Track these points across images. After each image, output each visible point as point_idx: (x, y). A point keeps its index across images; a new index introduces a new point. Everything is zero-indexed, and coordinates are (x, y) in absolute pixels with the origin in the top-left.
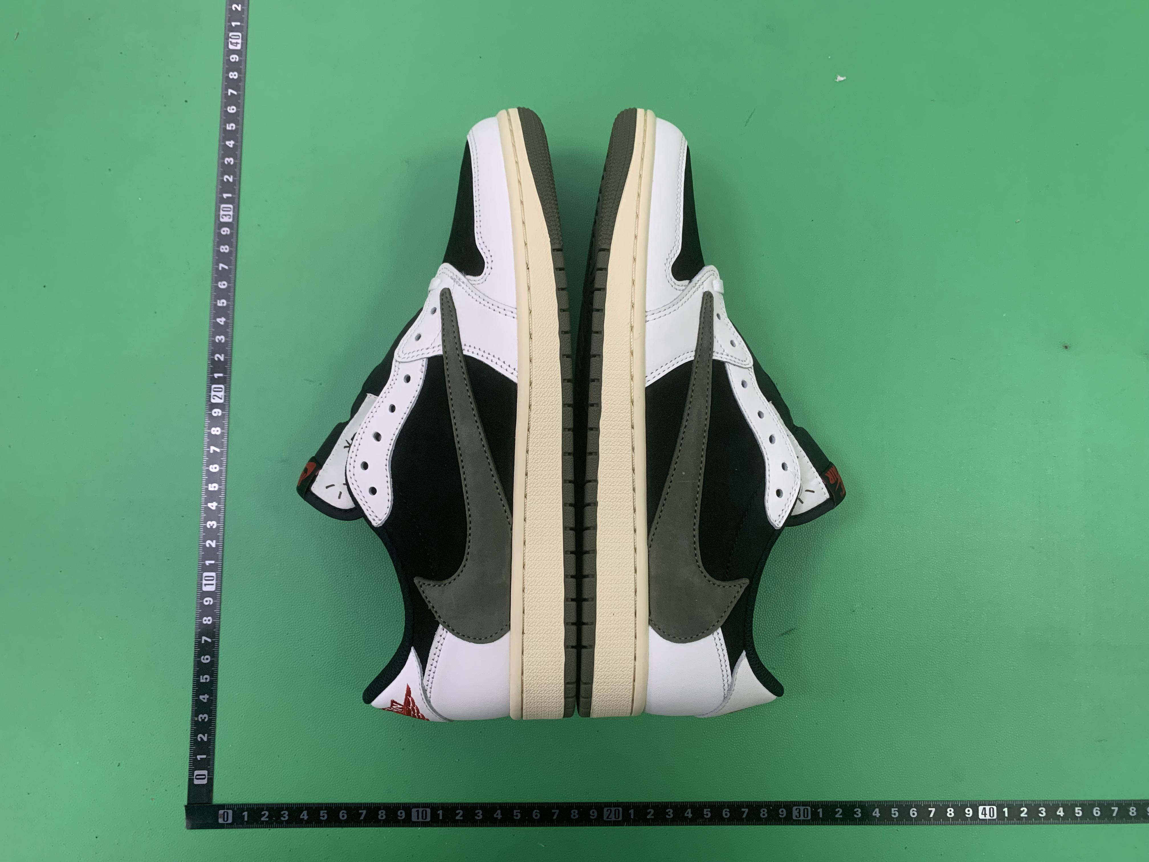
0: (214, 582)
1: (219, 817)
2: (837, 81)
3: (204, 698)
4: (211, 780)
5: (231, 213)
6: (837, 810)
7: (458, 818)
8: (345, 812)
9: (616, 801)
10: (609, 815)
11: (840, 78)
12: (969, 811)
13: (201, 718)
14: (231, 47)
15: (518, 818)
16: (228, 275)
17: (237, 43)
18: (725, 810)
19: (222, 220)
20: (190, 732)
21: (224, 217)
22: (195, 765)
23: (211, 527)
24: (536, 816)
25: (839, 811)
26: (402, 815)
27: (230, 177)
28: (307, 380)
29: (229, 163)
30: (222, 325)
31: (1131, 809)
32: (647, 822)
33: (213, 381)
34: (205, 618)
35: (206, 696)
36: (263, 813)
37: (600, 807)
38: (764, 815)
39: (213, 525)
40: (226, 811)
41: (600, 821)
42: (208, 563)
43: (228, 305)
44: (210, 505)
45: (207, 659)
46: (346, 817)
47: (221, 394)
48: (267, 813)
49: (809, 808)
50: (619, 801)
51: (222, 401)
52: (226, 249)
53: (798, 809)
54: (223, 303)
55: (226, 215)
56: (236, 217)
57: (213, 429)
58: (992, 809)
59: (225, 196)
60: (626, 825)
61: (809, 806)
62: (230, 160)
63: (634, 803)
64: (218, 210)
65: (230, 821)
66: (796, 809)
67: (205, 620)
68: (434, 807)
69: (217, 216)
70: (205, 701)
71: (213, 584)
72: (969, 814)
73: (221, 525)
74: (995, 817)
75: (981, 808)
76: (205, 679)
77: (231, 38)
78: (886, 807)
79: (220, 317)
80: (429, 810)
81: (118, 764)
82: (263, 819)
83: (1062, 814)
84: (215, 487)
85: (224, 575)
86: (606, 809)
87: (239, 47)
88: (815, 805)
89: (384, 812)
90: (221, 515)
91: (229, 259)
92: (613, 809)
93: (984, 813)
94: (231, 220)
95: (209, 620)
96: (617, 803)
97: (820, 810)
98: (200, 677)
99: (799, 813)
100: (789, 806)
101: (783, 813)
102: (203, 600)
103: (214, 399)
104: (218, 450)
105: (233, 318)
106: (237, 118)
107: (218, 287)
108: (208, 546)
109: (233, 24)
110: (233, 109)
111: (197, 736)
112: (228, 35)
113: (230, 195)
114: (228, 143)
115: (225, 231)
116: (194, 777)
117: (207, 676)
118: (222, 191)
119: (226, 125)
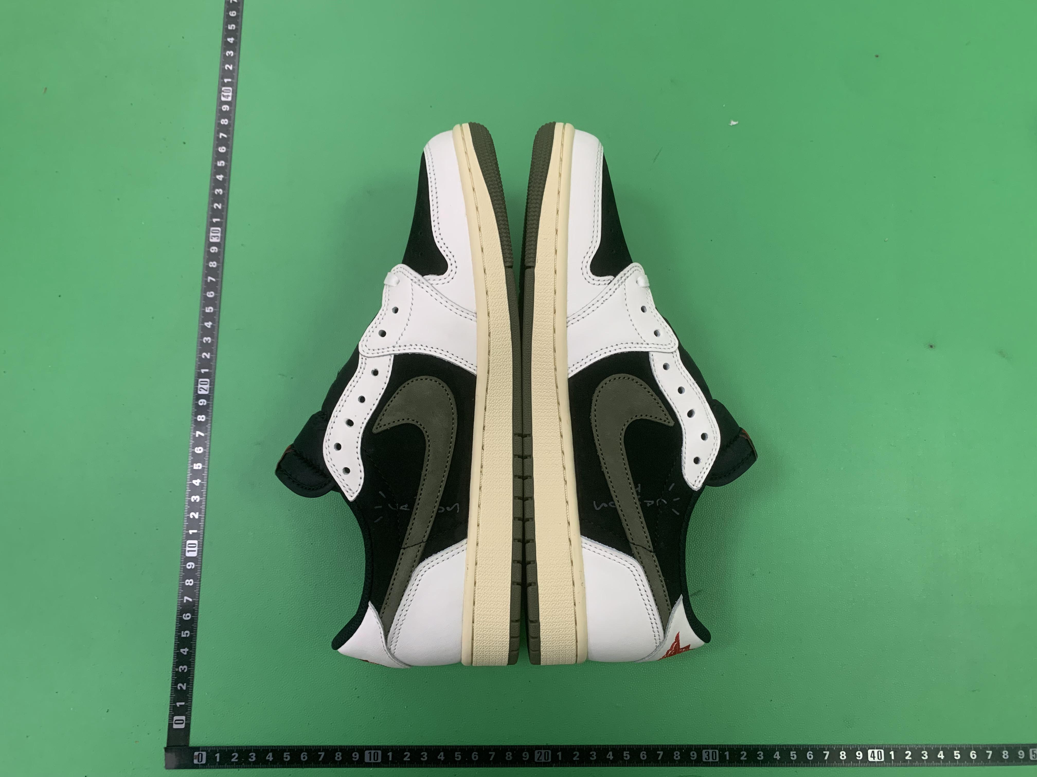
0: (196, 549)
1: (194, 758)
2: (731, 124)
3: (185, 651)
4: (188, 726)
5: (219, 235)
6: (742, 753)
7: (405, 759)
8: (306, 753)
9: (546, 745)
10: (539, 757)
11: (733, 123)
12: (859, 754)
13: (181, 669)
14: (223, 99)
15: (459, 759)
16: (215, 287)
17: (228, 96)
18: (643, 752)
19: (211, 240)
20: (171, 682)
21: (213, 238)
22: (175, 711)
23: (195, 501)
24: (475, 757)
26: (356, 756)
27: (219, 204)
28: (280, 375)
29: (218, 194)
30: (209, 328)
31: (1004, 752)
32: (573, 764)
33: (200, 375)
34: (187, 580)
35: (186, 650)
36: (233, 755)
37: (531, 749)
38: (677, 757)
39: (197, 499)
40: (200, 752)
41: (531, 763)
42: (191, 532)
43: (214, 311)
44: (194, 482)
45: (188, 616)
46: (306, 758)
47: (207, 387)
48: (237, 755)
49: (717, 751)
50: (548, 745)
51: (207, 393)
52: (214, 264)
54: (210, 310)
56: (223, 238)
57: (199, 416)
58: (879, 752)
59: (215, 220)
60: (555, 766)
61: (717, 749)
62: (220, 191)
63: (562, 746)
64: (208, 232)
65: (204, 762)
66: (706, 752)
67: (188, 582)
68: (385, 750)
69: (208, 237)
70: (185, 654)
71: (195, 551)
72: (859, 757)
73: (204, 499)
74: (883, 760)
75: (870, 752)
76: (185, 634)
77: (223, 92)
78: (785, 750)
79: (208, 322)
80: (380, 752)
81: (107, 710)
82: (233, 760)
83: (942, 757)
84: (199, 466)
85: (205, 543)
86: (536, 752)
87: (230, 99)
88: (722, 749)
89: (340, 754)
90: (204, 491)
91: (217, 273)
92: (543, 751)
93: (872, 756)
94: (219, 241)
95: (191, 582)
96: (547, 746)
97: (727, 753)
98: (181, 633)
99: (708, 755)
100: (699, 749)
101: (694, 755)
102: (186, 564)
103: (200, 391)
104: (202, 434)
105: (219, 322)
106: (226, 157)
107: (206, 296)
108: (191, 517)
109: (226, 80)
110: (223, 149)
111: (177, 685)
112: (221, 89)
113: (218, 220)
114: (218, 177)
115: (214, 249)
116: (174, 722)
117: (188, 632)
118: (212, 217)
119: (217, 163)
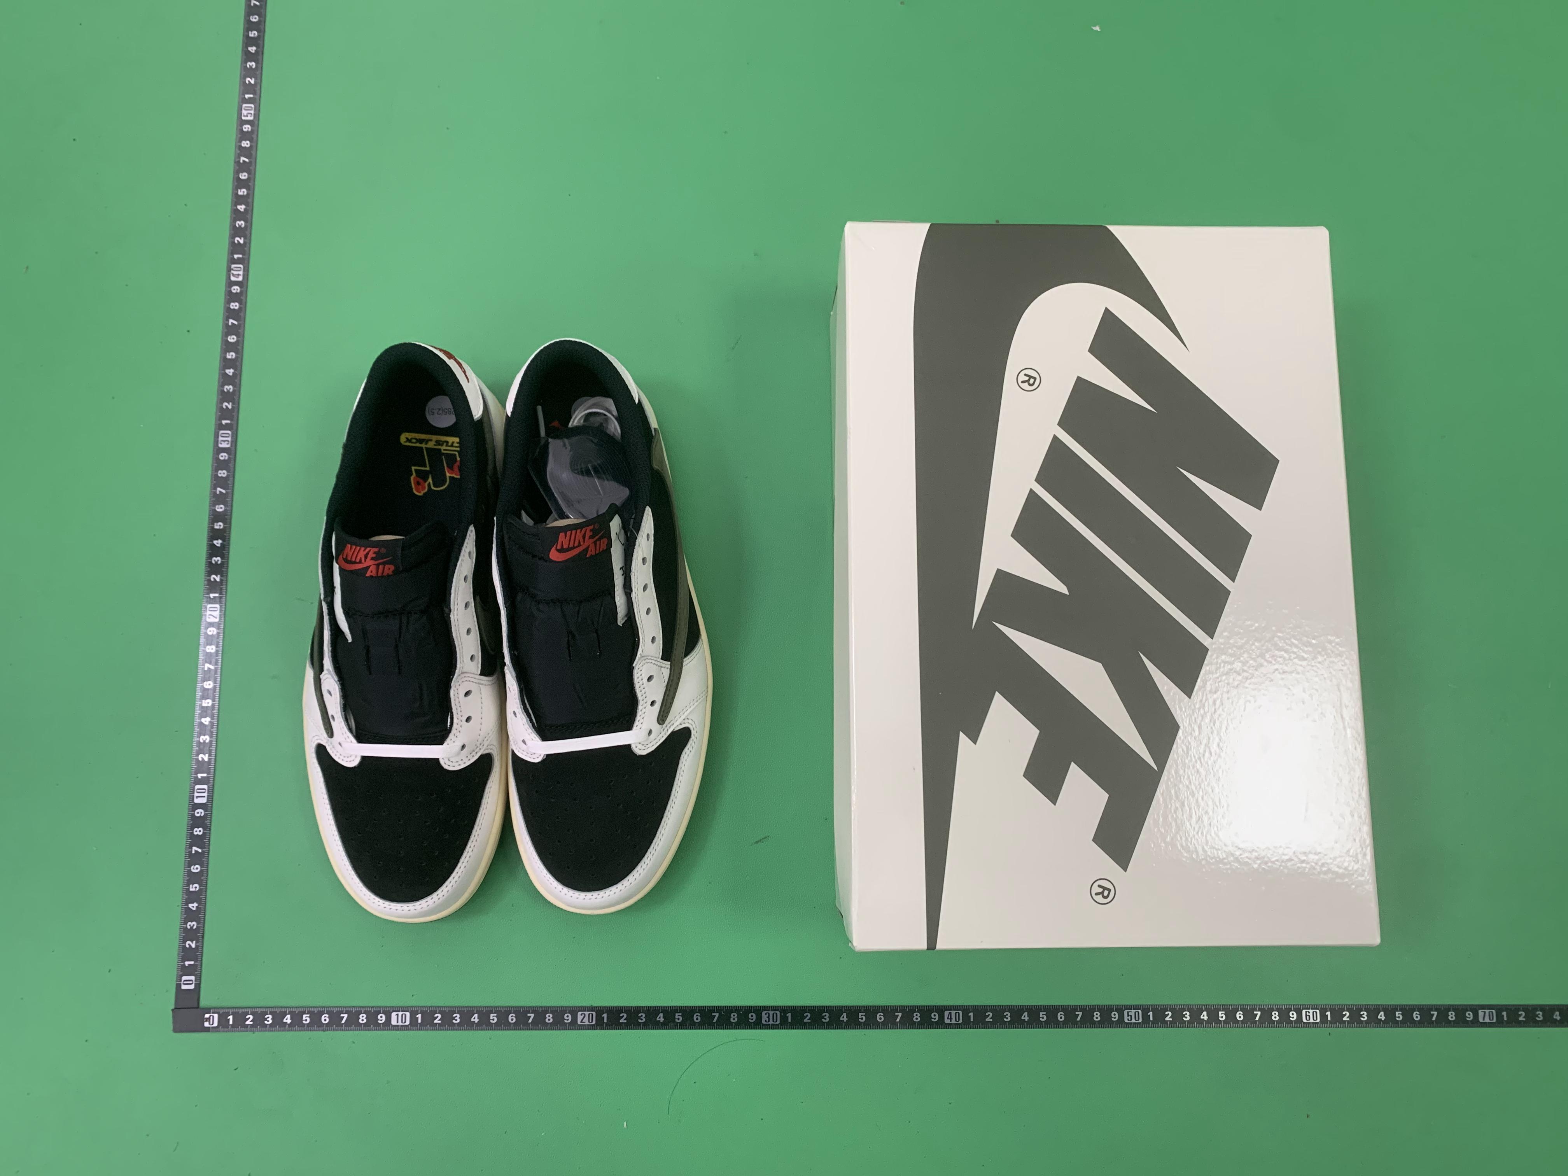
0: (206, 794)
1: (207, 1019)
3: (194, 906)
4: (198, 986)
5: (229, 439)
6: (805, 1015)
7: (436, 1021)
8: (327, 1015)
9: (591, 1005)
10: (582, 1020)
12: (935, 1015)
13: (190, 925)
14: (233, 278)
15: (494, 1022)
16: (225, 499)
17: (239, 275)
18: (696, 1014)
19: (220, 446)
20: (179, 939)
21: (223, 442)
22: (183, 970)
23: (204, 741)
24: (514, 1020)
25: (807, 1016)
26: (384, 1019)
27: (229, 404)
28: (300, 599)
29: (228, 391)
30: (218, 547)
31: (1094, 1014)
32: (620, 1027)
33: (209, 600)
34: (196, 829)
35: (196, 905)
36: (248, 1016)
37: (574, 1010)
38: (734, 1019)
39: (206, 739)
40: (214, 1014)
41: (573, 1026)
42: (200, 776)
43: (224, 527)
44: (203, 720)
45: (197, 869)
46: (329, 1021)
47: (217, 613)
48: (251, 1017)
49: (778, 1013)
50: (593, 1005)
51: (217, 620)
52: (224, 473)
53: (767, 1014)
54: (220, 526)
55: (224, 441)
57: (208, 646)
58: (957, 1014)
59: (224, 422)
60: (600, 1029)
61: (778, 1011)
62: (229, 388)
63: (608, 1007)
64: (217, 436)
65: (216, 1024)
66: (766, 1014)
67: (196, 831)
68: (413, 1011)
69: (216, 442)
70: (194, 909)
71: (204, 797)
72: (935, 1019)
73: (214, 739)
74: (961, 1022)
75: (946, 1013)
76: (194, 887)
77: (233, 270)
78: (852, 1011)
79: (217, 539)
80: (408, 1014)
82: (248, 1022)
83: (1027, 1018)
84: (208, 703)
85: (215, 788)
86: (580, 1014)
87: (240, 279)
88: (784, 1010)
89: (365, 1016)
90: (214, 730)
91: (227, 483)
92: (587, 1013)
93: (949, 1018)
94: (228, 446)
95: (200, 831)
96: (591, 1007)
97: (789, 1015)
98: (189, 886)
99: (768, 1017)
100: (758, 1010)
101: (753, 1017)
102: (194, 811)
103: (209, 618)
104: (212, 667)
105: (229, 539)
106: (237, 347)
107: (215, 510)
108: (200, 759)
109: (236, 256)
110: (233, 339)
111: (185, 943)
112: (231, 267)
113: (228, 422)
114: (227, 371)
115: (223, 456)
116: (182, 983)
117: (197, 885)
118: (221, 418)
119: (226, 354)
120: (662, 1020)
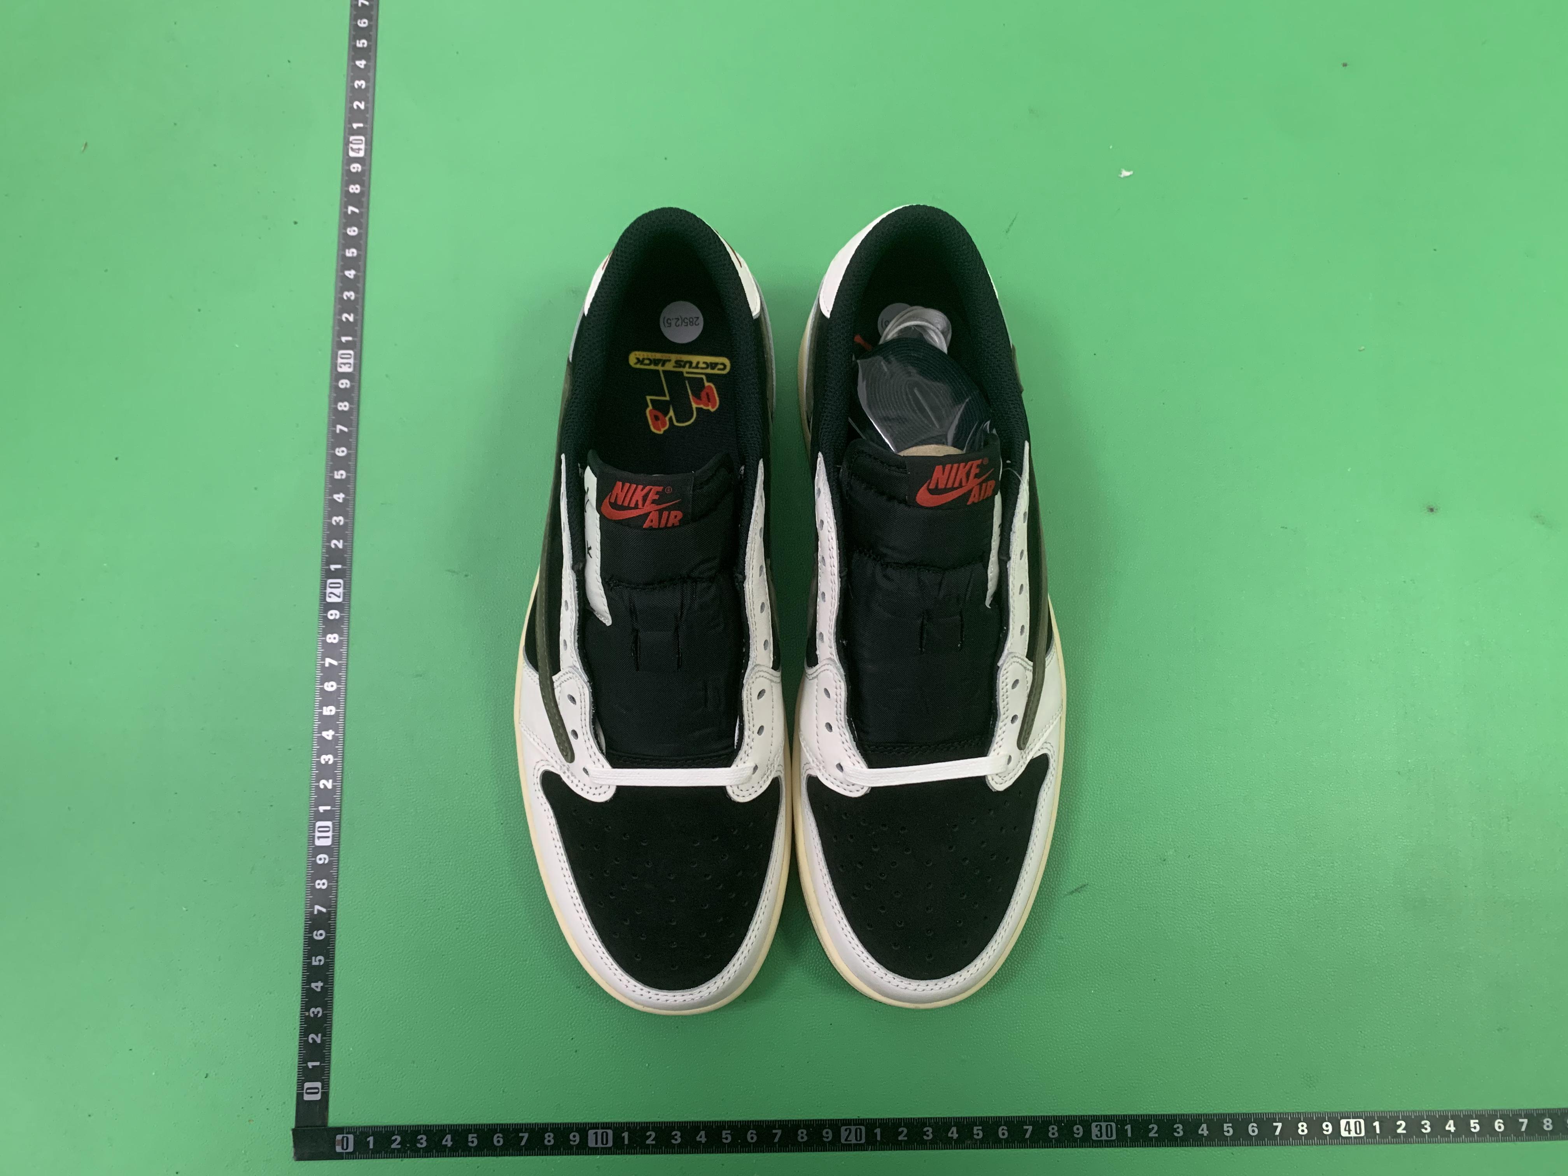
0: (330, 834)
1: (336, 1143)
2: (1122, 176)
3: (317, 986)
4: (325, 1095)
5: (351, 361)
6: (1150, 1127)
7: (648, 1142)
8: (501, 1135)
9: (857, 1118)
10: (848, 1137)
11: (1126, 173)
12: (1327, 1126)
13: (313, 1012)
14: (352, 154)
15: (728, 1141)
16: (349, 440)
17: (359, 149)
18: (1002, 1127)
19: (340, 370)
20: (299, 1031)
21: (342, 366)
22: (305, 1075)
23: (327, 762)
24: (752, 1138)
25: (1153, 1128)
26: (575, 1138)
27: (350, 315)
28: (449, 571)
29: (349, 299)
30: (340, 503)
31: (1545, 1121)
32: (898, 1146)
33: (329, 574)
34: (318, 882)
35: (320, 984)
36: (393, 1138)
37: (836, 1125)
38: (1053, 1134)
39: (329, 759)
40: (345, 1135)
41: (836, 1145)
42: (322, 809)
43: (347, 477)
44: (324, 734)
45: (321, 935)
46: (501, 1143)
47: (339, 591)
48: (399, 1139)
49: (1113, 1125)
51: (340, 600)
52: (345, 406)
53: (1099, 1126)
54: (342, 475)
55: (345, 364)
56: (358, 365)
57: (329, 636)
58: (1358, 1123)
59: (344, 339)
60: (871, 1150)
61: (1114, 1122)
62: (350, 295)
63: (881, 1119)
64: (334, 357)
65: (351, 1149)
66: (1096, 1126)
67: (319, 884)
68: (618, 1128)
69: (334, 365)
70: (319, 990)
71: (328, 837)
72: (1327, 1131)
73: (339, 759)
74: (1363, 1134)
75: (1343, 1122)
76: (318, 961)
77: (351, 143)
78: (1216, 1122)
79: (338, 493)
80: (610, 1132)
81: (205, 1076)
82: (394, 1146)
83: (1453, 1129)
84: (331, 711)
85: (343, 825)
86: (843, 1128)
87: (361, 154)
88: (1121, 1121)
89: (552, 1135)
90: (339, 747)
91: (350, 418)
92: (853, 1128)
93: (1347, 1129)
94: (350, 370)
95: (324, 884)
96: (859, 1119)
98: (311, 959)
99: (1100, 1130)
100: (1086, 1122)
101: (1079, 1131)
102: (316, 857)
103: (330, 597)
104: (335, 663)
105: (355, 493)
106: (359, 242)
107: (335, 454)
108: (322, 787)
109: (355, 126)
110: (354, 231)
111: (308, 1037)
112: (349, 139)
113: (350, 338)
114: (347, 273)
115: (344, 384)
116: (304, 1091)
117: (321, 958)
118: (341, 333)
119: (345, 252)
120: (955, 1136)
